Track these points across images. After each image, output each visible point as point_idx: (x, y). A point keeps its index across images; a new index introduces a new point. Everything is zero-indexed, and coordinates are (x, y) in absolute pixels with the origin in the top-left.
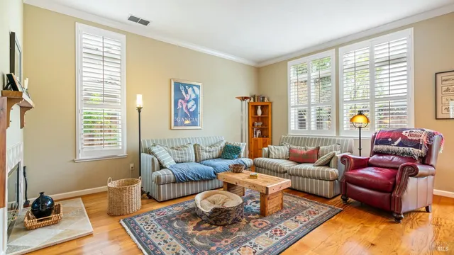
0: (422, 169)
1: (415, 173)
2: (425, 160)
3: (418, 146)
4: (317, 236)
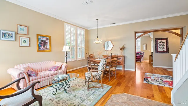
0: (143, 56)
3: (142, 54)
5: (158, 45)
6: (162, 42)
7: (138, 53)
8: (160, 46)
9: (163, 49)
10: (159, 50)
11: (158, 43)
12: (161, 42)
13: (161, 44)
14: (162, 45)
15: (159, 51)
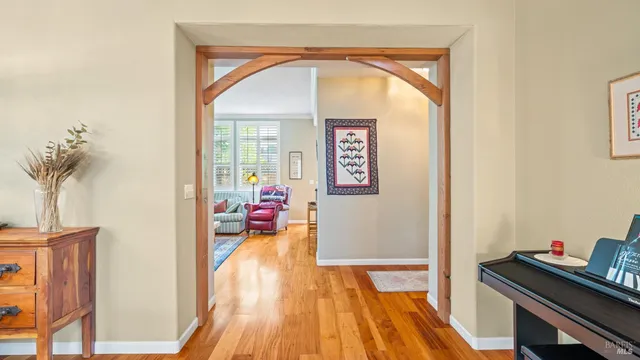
0: (285, 206)
1: (282, 209)
2: (285, 202)
3: (282, 195)
4: (243, 247)
5: (339, 153)
6: (354, 137)
7: (267, 193)
8: (347, 160)
9: (357, 175)
10: (344, 178)
11: (338, 144)
12: (349, 137)
13: (348, 149)
14: (354, 153)
15: (339, 182)
